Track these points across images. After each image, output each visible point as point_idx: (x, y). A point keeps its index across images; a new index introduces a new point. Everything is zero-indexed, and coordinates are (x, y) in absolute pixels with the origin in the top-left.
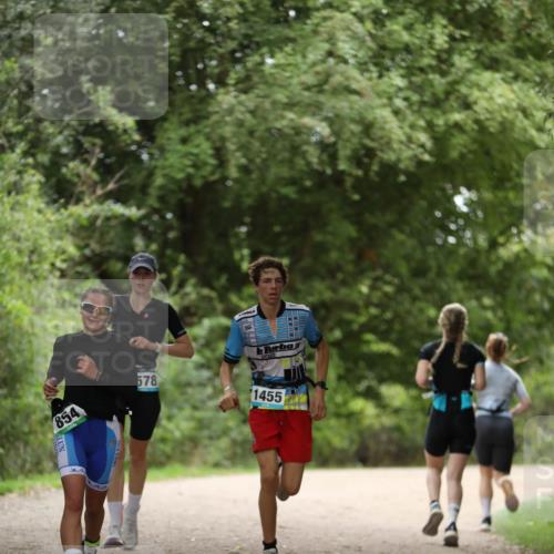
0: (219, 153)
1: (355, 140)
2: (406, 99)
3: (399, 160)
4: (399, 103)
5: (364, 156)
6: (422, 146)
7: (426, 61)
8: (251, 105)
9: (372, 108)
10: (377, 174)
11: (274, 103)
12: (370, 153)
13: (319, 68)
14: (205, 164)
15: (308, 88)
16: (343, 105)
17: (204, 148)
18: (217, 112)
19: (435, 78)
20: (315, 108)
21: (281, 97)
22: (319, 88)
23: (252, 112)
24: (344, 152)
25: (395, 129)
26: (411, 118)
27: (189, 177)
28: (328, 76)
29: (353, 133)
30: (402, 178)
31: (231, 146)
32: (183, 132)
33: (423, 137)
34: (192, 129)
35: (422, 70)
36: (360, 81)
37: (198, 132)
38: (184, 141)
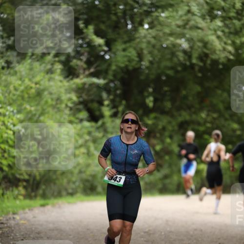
0: (140, 56)
1: (200, 50)
2: (223, 31)
3: (219, 59)
4: (219, 33)
5: (203, 57)
6: (230, 52)
7: (232, 14)
8: (154, 34)
9: (208, 35)
10: (210, 65)
11: (164, 33)
12: (206, 55)
13: (184, 18)
14: (133, 60)
15: (179, 26)
16: (195, 34)
17: (133, 53)
18: (138, 38)
20: (182, 36)
21: (167, 30)
22: (184, 26)
23: (154, 38)
24: (195, 55)
25: (217, 45)
26: (225, 40)
27: (127, 66)
28: (188, 21)
29: (199, 47)
30: (221, 67)
31: (145, 52)
32: (124, 46)
33: (230, 48)
34: (128, 45)
35: (230, 18)
36: (202, 24)
37: (130, 46)
38: (124, 50)
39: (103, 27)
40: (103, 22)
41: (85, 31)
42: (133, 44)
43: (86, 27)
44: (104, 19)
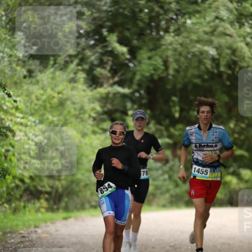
0: (166, 63)
1: (228, 57)
4: (249, 40)
8: (181, 41)
9: (236, 42)
11: (191, 40)
13: (212, 24)
14: (159, 68)
15: (206, 33)
16: (223, 41)
17: (159, 62)
18: (164, 45)
20: (210, 43)
21: (194, 37)
22: (212, 33)
23: (181, 45)
24: (223, 62)
25: (246, 52)
27: (152, 75)
28: (216, 27)
29: (227, 54)
31: (171, 60)
32: (149, 54)
34: (153, 53)
36: (231, 30)
37: (156, 54)
38: (150, 58)
40: (128, 29)
41: (108, 39)
42: (159, 52)
44: (130, 26)
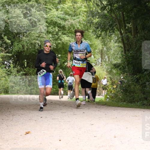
0: (23, 46)
4: (51, 39)
7: (55, 33)
8: (28, 39)
14: (21, 48)
15: (37, 37)
16: (42, 39)
17: (21, 46)
19: (56, 36)
20: (37, 40)
21: (33, 38)
22: (39, 37)
24: (42, 46)
26: (53, 41)
27: (18, 50)
28: (40, 35)
31: (25, 45)
32: (17, 44)
33: (54, 44)
34: (19, 43)
36: (45, 36)
38: (18, 45)
39: (10, 37)
40: (10, 35)
41: (4, 38)
42: (21, 43)
43: (4, 36)
44: (11, 34)
